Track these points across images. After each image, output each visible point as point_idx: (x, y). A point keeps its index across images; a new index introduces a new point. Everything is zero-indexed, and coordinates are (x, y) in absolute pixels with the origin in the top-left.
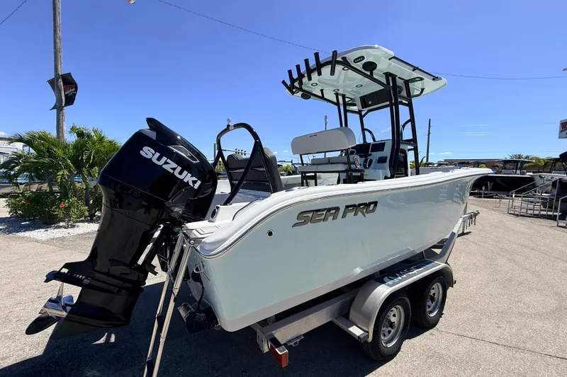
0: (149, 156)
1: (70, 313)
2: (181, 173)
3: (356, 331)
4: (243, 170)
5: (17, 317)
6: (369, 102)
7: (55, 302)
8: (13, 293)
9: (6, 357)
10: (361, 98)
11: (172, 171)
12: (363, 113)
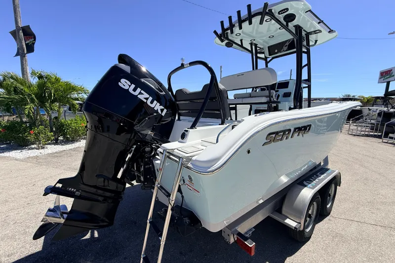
0: (126, 87)
1: (67, 219)
2: (152, 102)
3: (291, 223)
4: (203, 101)
5: (13, 220)
6: (276, 50)
7: (53, 211)
8: (7, 201)
9: (12, 254)
10: (269, 47)
11: (145, 101)
12: (268, 60)
